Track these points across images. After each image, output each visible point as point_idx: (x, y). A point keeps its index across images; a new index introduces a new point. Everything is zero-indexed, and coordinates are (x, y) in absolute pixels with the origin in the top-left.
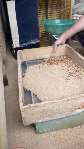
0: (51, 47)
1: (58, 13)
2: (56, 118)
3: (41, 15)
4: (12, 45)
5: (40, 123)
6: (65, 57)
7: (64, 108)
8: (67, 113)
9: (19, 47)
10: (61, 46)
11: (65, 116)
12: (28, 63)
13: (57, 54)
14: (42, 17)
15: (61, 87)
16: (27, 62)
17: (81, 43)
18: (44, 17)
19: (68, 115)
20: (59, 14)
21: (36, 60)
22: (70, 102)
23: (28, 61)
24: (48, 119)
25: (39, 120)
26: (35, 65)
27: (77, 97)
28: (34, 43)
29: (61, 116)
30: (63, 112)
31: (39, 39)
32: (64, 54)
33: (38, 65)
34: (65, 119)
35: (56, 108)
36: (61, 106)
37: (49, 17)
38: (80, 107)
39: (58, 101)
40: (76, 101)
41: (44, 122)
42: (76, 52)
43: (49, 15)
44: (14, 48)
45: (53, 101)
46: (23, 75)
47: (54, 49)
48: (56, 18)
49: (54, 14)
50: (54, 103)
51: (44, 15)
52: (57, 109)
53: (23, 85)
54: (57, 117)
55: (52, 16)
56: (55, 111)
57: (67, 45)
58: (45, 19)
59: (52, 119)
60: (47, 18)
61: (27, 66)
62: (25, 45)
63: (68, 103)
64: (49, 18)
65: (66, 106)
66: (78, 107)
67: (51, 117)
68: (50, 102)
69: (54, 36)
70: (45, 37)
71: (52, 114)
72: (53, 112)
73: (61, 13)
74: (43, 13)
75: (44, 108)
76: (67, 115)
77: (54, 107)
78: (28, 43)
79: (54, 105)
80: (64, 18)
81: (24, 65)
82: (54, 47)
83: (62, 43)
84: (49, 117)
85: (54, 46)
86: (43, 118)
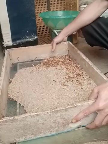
0: (49, 45)
1: (62, 4)
2: (42, 135)
3: (42, 6)
4: (3, 43)
5: (21, 142)
6: (67, 57)
7: (52, 121)
8: (57, 128)
9: (11, 45)
10: (62, 43)
11: (55, 133)
12: (20, 65)
13: (58, 54)
14: (42, 9)
15: (54, 96)
16: (18, 64)
17: (86, 40)
18: (45, 8)
19: (59, 132)
20: (64, 4)
21: (30, 61)
22: (59, 114)
23: (20, 63)
24: (32, 137)
25: (19, 138)
26: (28, 68)
27: (67, 108)
28: (31, 40)
29: (50, 133)
30: (51, 127)
31: (37, 36)
32: (67, 54)
33: (32, 68)
34: (56, 137)
35: (41, 122)
36: (48, 120)
37: (51, 8)
38: (74, 121)
39: (43, 113)
40: (67, 113)
41: (27, 141)
42: (79, 52)
43: (51, 5)
44: (5, 46)
45: (36, 114)
46: (11, 80)
47: (53, 48)
48: (60, 9)
49: (58, 4)
50: (37, 115)
51: (45, 6)
52: (43, 124)
53: (8, 94)
54: (45, 134)
55: (56, 7)
56: (41, 126)
57: (70, 42)
58: (47, 11)
59: (38, 137)
60: (49, 10)
61: (18, 69)
62: (19, 43)
63: (57, 116)
64: (51, 10)
65: (55, 119)
66: (70, 121)
67: (36, 135)
68: (32, 114)
69: (55, 31)
70: (48, 33)
71: (36, 131)
72: (38, 128)
73: (66, 4)
74: (43, 4)
75: (25, 123)
76: (57, 131)
77: (38, 121)
78: (23, 41)
79: (38, 118)
80: (70, 10)
81: (14, 68)
82: (53, 45)
83: (63, 40)
84: (33, 134)
85: (53, 43)
86: (25, 136)
